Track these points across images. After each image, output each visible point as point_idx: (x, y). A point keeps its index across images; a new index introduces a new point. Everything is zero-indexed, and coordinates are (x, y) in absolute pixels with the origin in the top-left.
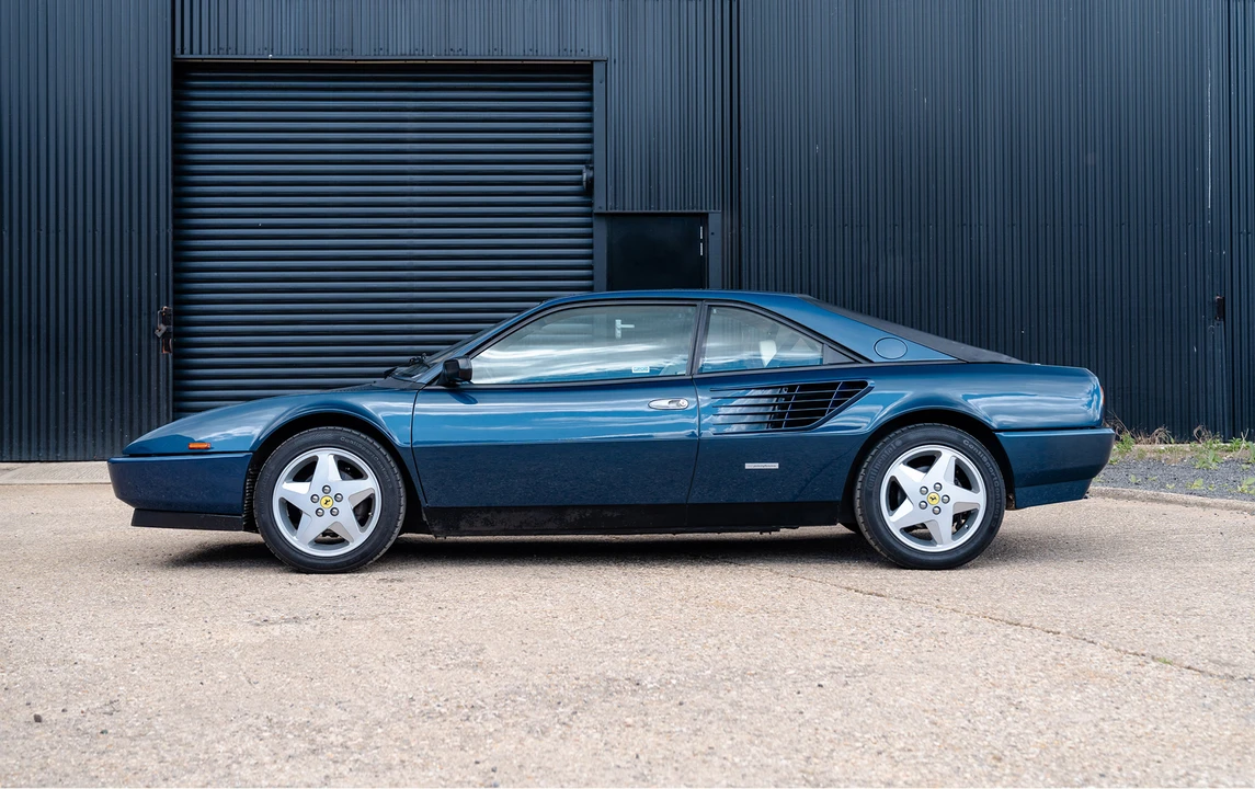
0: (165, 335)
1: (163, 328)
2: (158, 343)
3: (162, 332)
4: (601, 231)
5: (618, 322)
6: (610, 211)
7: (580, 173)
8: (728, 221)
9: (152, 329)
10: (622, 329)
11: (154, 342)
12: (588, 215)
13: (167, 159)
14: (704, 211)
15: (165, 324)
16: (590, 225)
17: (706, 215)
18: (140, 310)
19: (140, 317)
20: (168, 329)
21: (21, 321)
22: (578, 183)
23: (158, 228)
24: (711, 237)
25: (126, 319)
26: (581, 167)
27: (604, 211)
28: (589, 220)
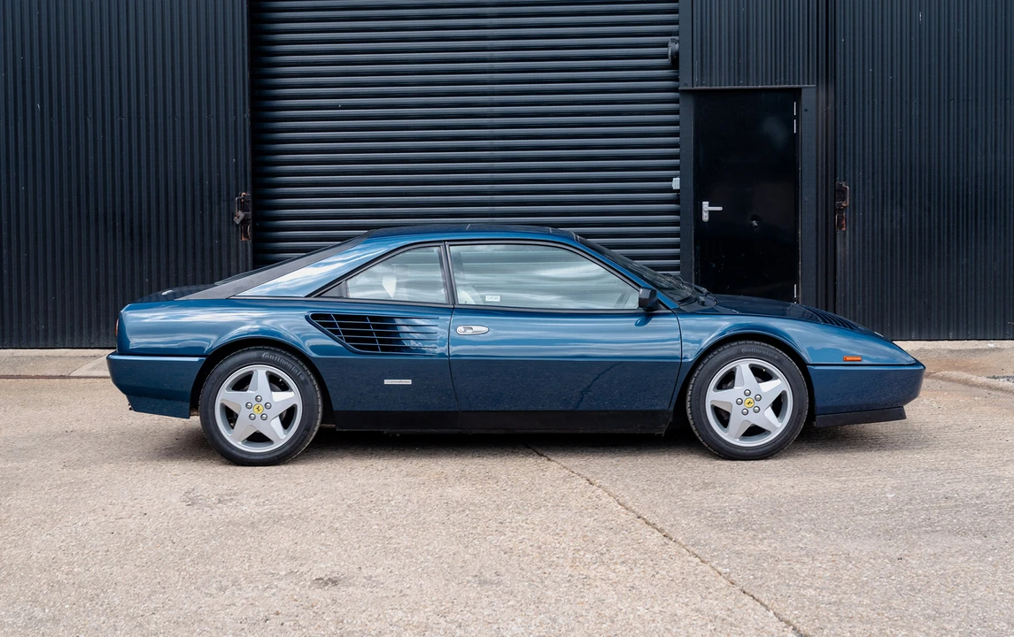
0: (244, 221)
1: (241, 214)
2: (238, 231)
3: (241, 218)
4: (687, 109)
5: (705, 204)
6: (695, 88)
7: (665, 45)
8: (822, 95)
9: (232, 215)
10: (710, 211)
11: (233, 229)
12: (675, 90)
13: (243, 42)
14: (797, 86)
15: (243, 210)
16: (676, 101)
17: (800, 89)
18: (220, 196)
19: (219, 203)
20: (246, 216)
21: (105, 208)
22: (665, 56)
23: (235, 114)
24: (804, 115)
25: (207, 205)
26: (667, 39)
27: (689, 87)
28: (676, 95)
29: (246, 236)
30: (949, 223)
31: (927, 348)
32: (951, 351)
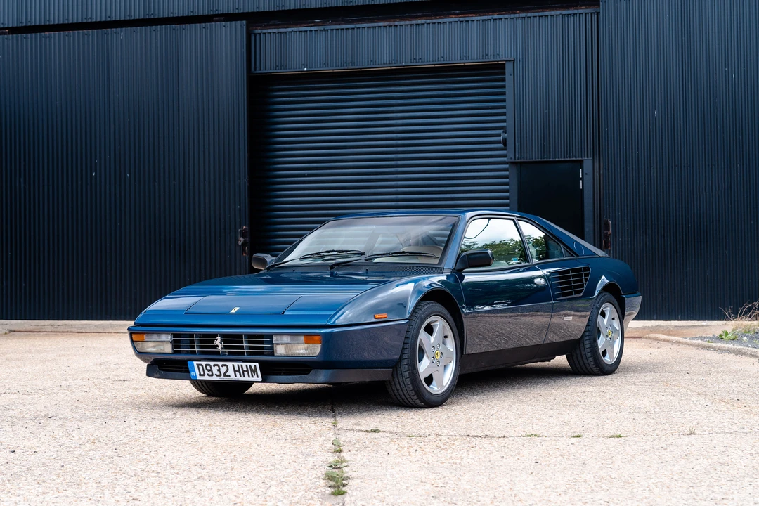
0: (244, 244)
1: (242, 240)
3: (242, 242)
4: (513, 175)
6: (517, 160)
8: (597, 165)
9: (237, 240)
11: (238, 249)
12: (505, 163)
13: (244, 135)
14: (581, 159)
15: (243, 237)
16: (507, 170)
18: (230, 229)
19: (230, 233)
20: (244, 241)
21: (165, 236)
22: (498, 142)
23: (240, 179)
24: (585, 176)
25: (223, 235)
26: (501, 131)
27: (513, 160)
28: (507, 166)
29: (245, 253)
30: (677, 245)
31: (662, 325)
32: (676, 326)
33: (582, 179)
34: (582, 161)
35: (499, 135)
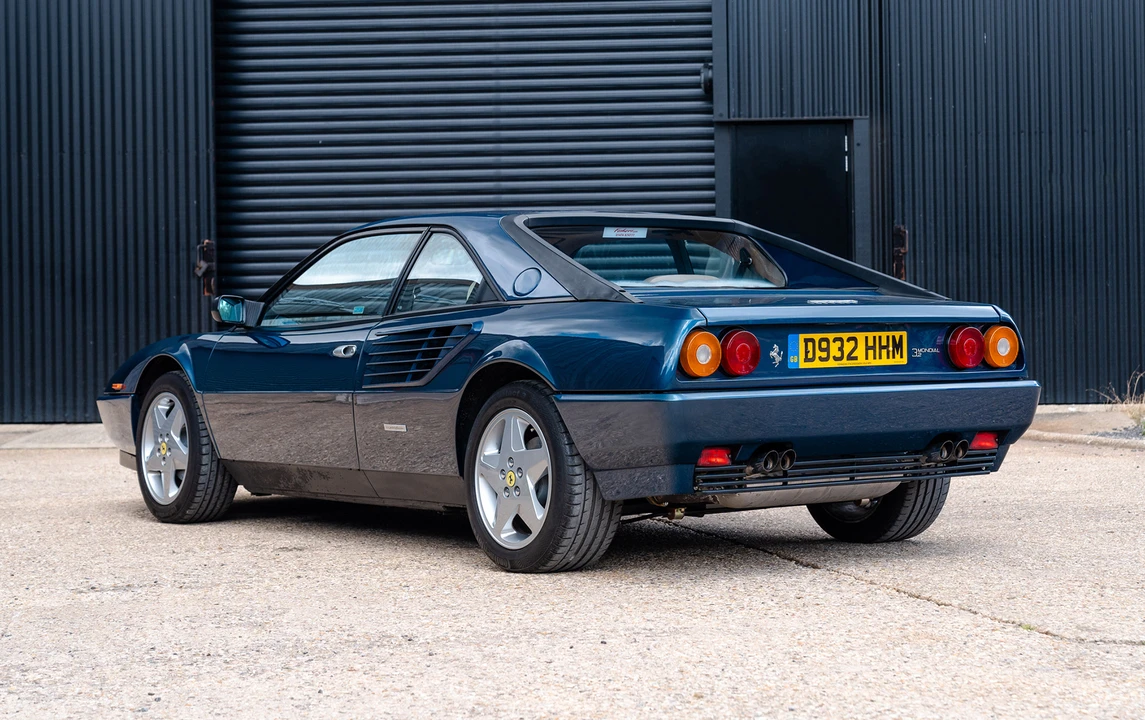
0: (207, 273)
1: (204, 265)
2: (199, 283)
3: (203, 270)
4: (724, 144)
6: (732, 119)
8: (877, 127)
9: (192, 266)
11: (194, 283)
12: (709, 123)
14: (848, 117)
15: (206, 260)
16: (711, 136)
18: (178, 245)
19: (178, 253)
20: (209, 267)
22: (695, 85)
23: (197, 148)
24: (856, 149)
25: (162, 255)
26: (699, 66)
27: (725, 118)
28: (710, 130)
29: (210, 291)
33: (850, 154)
34: (851, 122)
35: (697, 73)
